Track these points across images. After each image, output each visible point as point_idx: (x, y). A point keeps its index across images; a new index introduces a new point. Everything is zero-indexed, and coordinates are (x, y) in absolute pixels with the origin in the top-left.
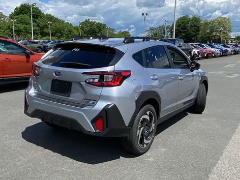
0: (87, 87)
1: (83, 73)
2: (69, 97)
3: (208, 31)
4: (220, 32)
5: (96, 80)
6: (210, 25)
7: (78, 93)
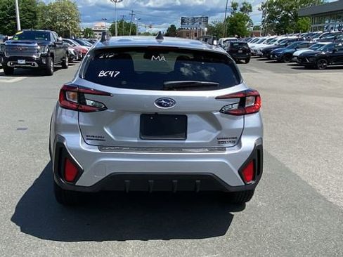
0: (222, 118)
1: (217, 98)
2: (185, 140)
3: (49, 20)
4: (66, 21)
5: (235, 107)
6: (50, 11)
7: (204, 131)
